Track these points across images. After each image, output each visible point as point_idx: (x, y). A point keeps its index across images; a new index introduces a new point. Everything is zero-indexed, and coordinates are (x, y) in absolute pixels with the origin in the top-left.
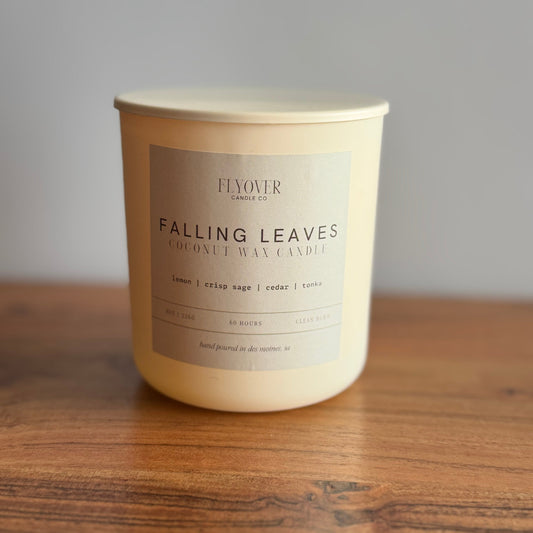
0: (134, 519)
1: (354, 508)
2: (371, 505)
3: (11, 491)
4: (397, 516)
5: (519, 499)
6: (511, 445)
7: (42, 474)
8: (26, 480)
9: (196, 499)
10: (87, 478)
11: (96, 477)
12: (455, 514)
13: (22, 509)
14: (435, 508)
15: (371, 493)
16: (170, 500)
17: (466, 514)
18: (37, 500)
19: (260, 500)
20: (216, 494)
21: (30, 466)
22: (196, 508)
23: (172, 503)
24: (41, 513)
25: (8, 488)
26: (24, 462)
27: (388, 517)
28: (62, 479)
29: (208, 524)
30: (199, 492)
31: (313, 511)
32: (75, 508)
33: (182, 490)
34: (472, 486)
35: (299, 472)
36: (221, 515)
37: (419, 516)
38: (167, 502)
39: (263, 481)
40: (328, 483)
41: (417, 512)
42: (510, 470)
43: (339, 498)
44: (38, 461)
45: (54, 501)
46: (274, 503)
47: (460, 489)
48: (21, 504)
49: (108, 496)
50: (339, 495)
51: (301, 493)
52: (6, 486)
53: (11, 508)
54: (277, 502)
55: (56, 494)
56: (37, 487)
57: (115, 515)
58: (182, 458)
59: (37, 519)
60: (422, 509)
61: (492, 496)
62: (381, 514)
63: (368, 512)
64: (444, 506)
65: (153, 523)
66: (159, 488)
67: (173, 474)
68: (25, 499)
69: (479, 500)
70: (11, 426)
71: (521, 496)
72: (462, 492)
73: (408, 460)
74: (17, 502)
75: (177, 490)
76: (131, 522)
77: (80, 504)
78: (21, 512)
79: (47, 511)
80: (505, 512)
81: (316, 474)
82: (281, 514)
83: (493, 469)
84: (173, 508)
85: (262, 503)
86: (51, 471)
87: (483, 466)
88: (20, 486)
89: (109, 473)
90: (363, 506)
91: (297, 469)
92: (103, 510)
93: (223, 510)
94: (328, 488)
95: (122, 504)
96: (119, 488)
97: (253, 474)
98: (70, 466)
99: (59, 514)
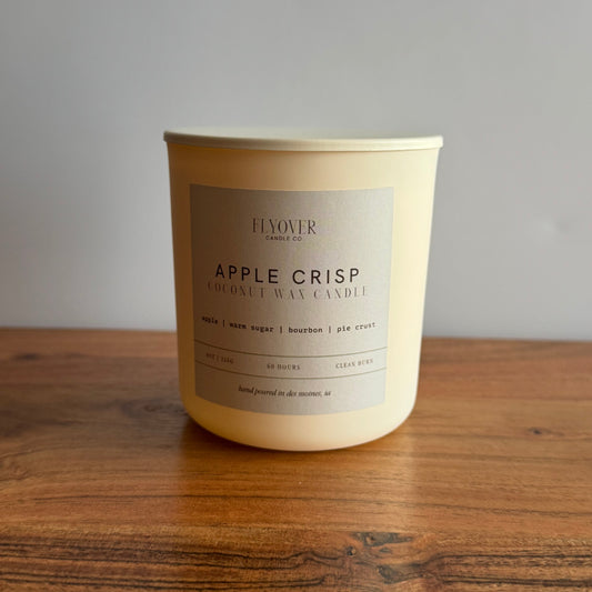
0: (160, 581)
1: (400, 562)
2: (417, 558)
3: (22, 551)
4: (446, 570)
5: (570, 546)
6: (550, 488)
7: (56, 532)
8: (39, 538)
9: (226, 557)
10: (105, 535)
11: (115, 534)
12: (507, 564)
13: (35, 572)
14: (485, 559)
15: (414, 544)
16: (197, 559)
17: (519, 564)
18: (51, 561)
19: (297, 556)
20: (249, 551)
21: (42, 523)
22: (228, 567)
23: (200, 562)
24: (56, 576)
25: (19, 547)
26: (35, 518)
27: (436, 571)
28: (79, 536)
29: (242, 585)
30: (228, 548)
31: (355, 567)
32: (93, 570)
33: (211, 547)
34: (519, 533)
35: (335, 523)
36: (257, 575)
37: (470, 568)
38: (195, 562)
39: (298, 534)
40: (367, 534)
41: (466, 565)
42: (555, 514)
43: (381, 551)
44: (51, 517)
45: (70, 562)
46: (312, 560)
47: (507, 537)
48: (34, 566)
49: (130, 556)
50: (381, 547)
51: (340, 547)
52: (16, 545)
53: (22, 571)
54: (315, 558)
55: (71, 554)
56: (50, 547)
57: (138, 577)
58: (207, 510)
59: (52, 583)
60: (473, 560)
61: (542, 543)
62: (429, 568)
63: (415, 565)
64: (495, 556)
65: (181, 586)
66: (184, 546)
67: (200, 528)
68: (37, 561)
69: (529, 549)
70: (20, 478)
71: (572, 541)
72: (510, 540)
73: (448, 507)
74: (28, 564)
75: (205, 547)
76: (156, 585)
77: (99, 565)
78: (34, 575)
79: (62, 574)
80: (559, 561)
81: (353, 524)
82: (322, 571)
83: (536, 514)
84: (201, 568)
85: (300, 560)
86: (65, 528)
87: (526, 511)
88: (31, 546)
89: (128, 530)
90: (408, 560)
91: (333, 520)
92: (125, 571)
93: (257, 569)
94: (368, 539)
95: (145, 565)
96: (141, 547)
97: (285, 526)
98: (86, 522)
99: (77, 578)
